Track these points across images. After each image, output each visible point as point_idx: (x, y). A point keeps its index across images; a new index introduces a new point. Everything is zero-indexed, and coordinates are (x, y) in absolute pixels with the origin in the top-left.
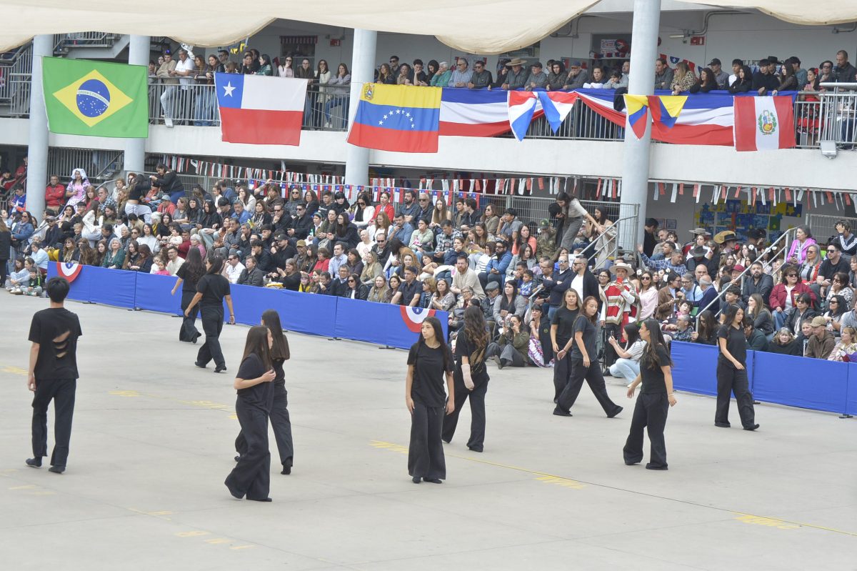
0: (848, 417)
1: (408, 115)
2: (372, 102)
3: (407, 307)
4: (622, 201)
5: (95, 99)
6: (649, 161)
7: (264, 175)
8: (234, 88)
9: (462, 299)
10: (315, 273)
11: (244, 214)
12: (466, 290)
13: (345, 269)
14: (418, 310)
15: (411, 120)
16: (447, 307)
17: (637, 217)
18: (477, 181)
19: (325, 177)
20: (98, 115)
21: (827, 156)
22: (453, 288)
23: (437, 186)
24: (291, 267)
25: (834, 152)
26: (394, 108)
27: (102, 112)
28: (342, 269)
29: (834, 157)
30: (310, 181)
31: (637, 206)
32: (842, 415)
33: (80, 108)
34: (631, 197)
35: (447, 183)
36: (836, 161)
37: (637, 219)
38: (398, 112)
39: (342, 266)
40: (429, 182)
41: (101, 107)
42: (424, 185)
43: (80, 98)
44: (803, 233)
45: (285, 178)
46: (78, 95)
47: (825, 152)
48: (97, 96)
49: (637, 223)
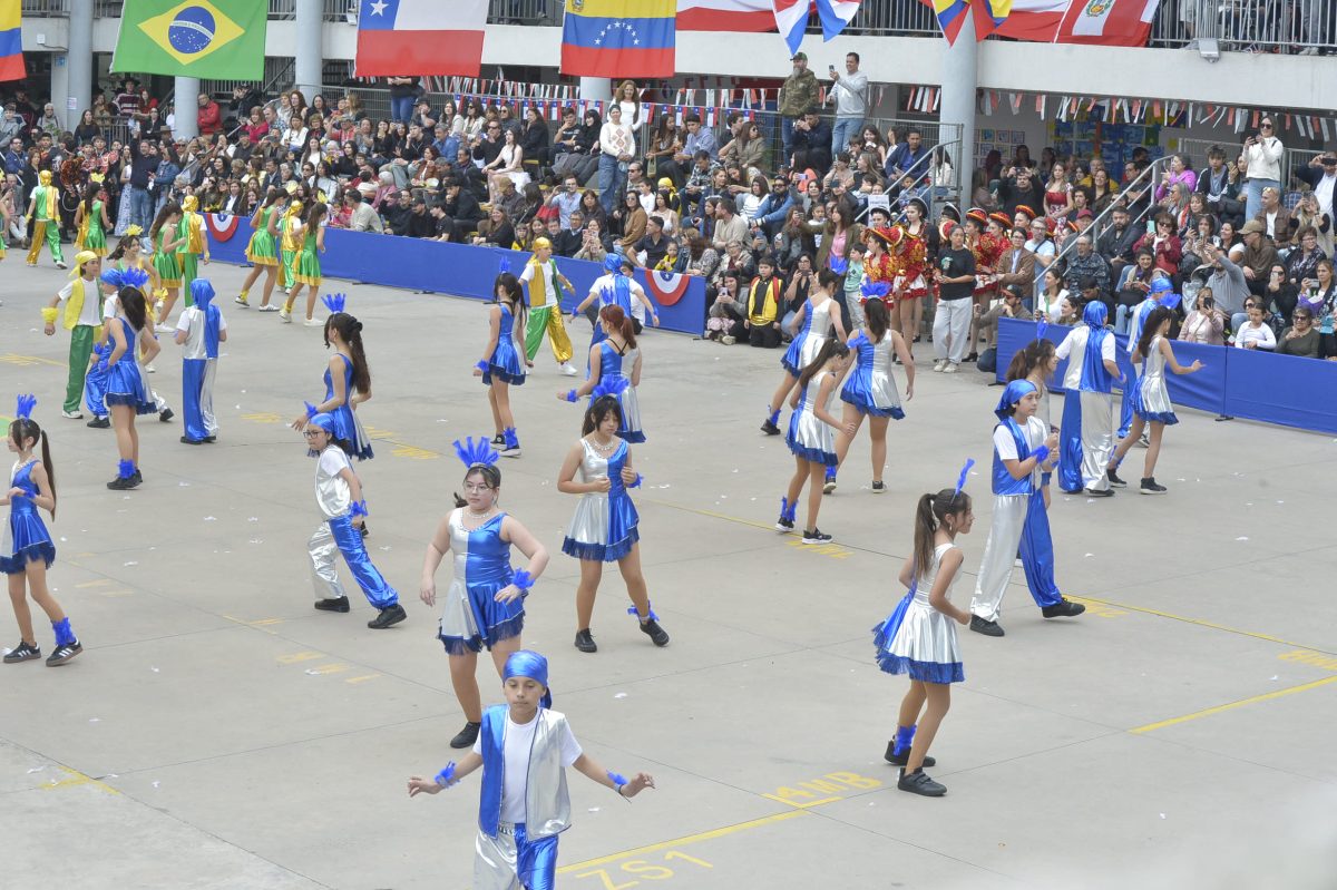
0: (1228, 419)
1: (629, 28)
2: (581, 14)
3: (654, 271)
4: (941, 121)
5: (194, 31)
6: (976, 63)
7: (475, 85)
8: (385, 5)
9: (726, 258)
10: (536, 222)
11: (448, 142)
12: (733, 244)
13: (577, 217)
14: (667, 276)
15: (634, 34)
16: (709, 269)
17: (961, 141)
18: (753, 91)
19: (554, 88)
20: (198, 50)
21: (1208, 58)
22: (716, 241)
23: (700, 99)
24: (500, 214)
25: (1215, 53)
26: (611, 21)
27: (203, 48)
28: (573, 216)
29: (1216, 60)
30: (533, 95)
31: (960, 127)
32: (1218, 416)
33: (173, 42)
34: (954, 113)
35: (713, 94)
36: (1219, 64)
37: (961, 145)
38: (617, 25)
39: (574, 213)
40: (690, 93)
41: (202, 41)
42: (683, 95)
43: (173, 30)
44: (1180, 162)
45: (503, 92)
46: (171, 27)
47: (1204, 53)
48: (199, 27)
49: (960, 150)
